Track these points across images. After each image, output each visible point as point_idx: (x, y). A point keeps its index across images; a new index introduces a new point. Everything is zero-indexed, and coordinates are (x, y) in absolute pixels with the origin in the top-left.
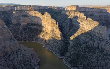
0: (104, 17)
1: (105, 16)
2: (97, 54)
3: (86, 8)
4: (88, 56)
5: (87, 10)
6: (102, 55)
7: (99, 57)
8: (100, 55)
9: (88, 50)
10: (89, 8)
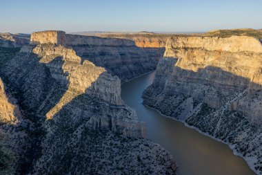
0: (130, 56)
1: (132, 54)
2: (110, 142)
3: (88, 37)
4: (90, 155)
5: (90, 42)
6: (119, 143)
7: (114, 149)
8: (116, 142)
9: (89, 138)
10: (94, 37)
